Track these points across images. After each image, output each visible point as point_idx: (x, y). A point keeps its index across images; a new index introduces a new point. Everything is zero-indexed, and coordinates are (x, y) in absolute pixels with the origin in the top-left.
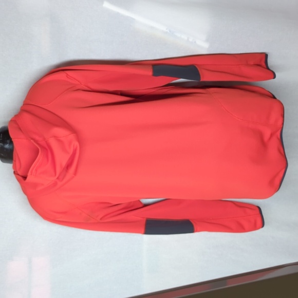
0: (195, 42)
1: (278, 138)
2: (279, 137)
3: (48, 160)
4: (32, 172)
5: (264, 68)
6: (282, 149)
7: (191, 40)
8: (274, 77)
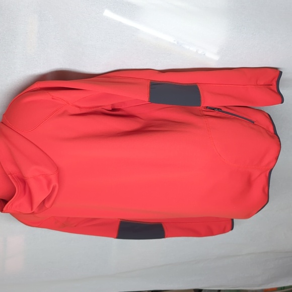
0: (204, 54)
1: (266, 176)
2: (268, 175)
3: (25, 194)
4: (7, 207)
5: (276, 93)
6: (267, 188)
7: (200, 52)
8: (282, 102)
